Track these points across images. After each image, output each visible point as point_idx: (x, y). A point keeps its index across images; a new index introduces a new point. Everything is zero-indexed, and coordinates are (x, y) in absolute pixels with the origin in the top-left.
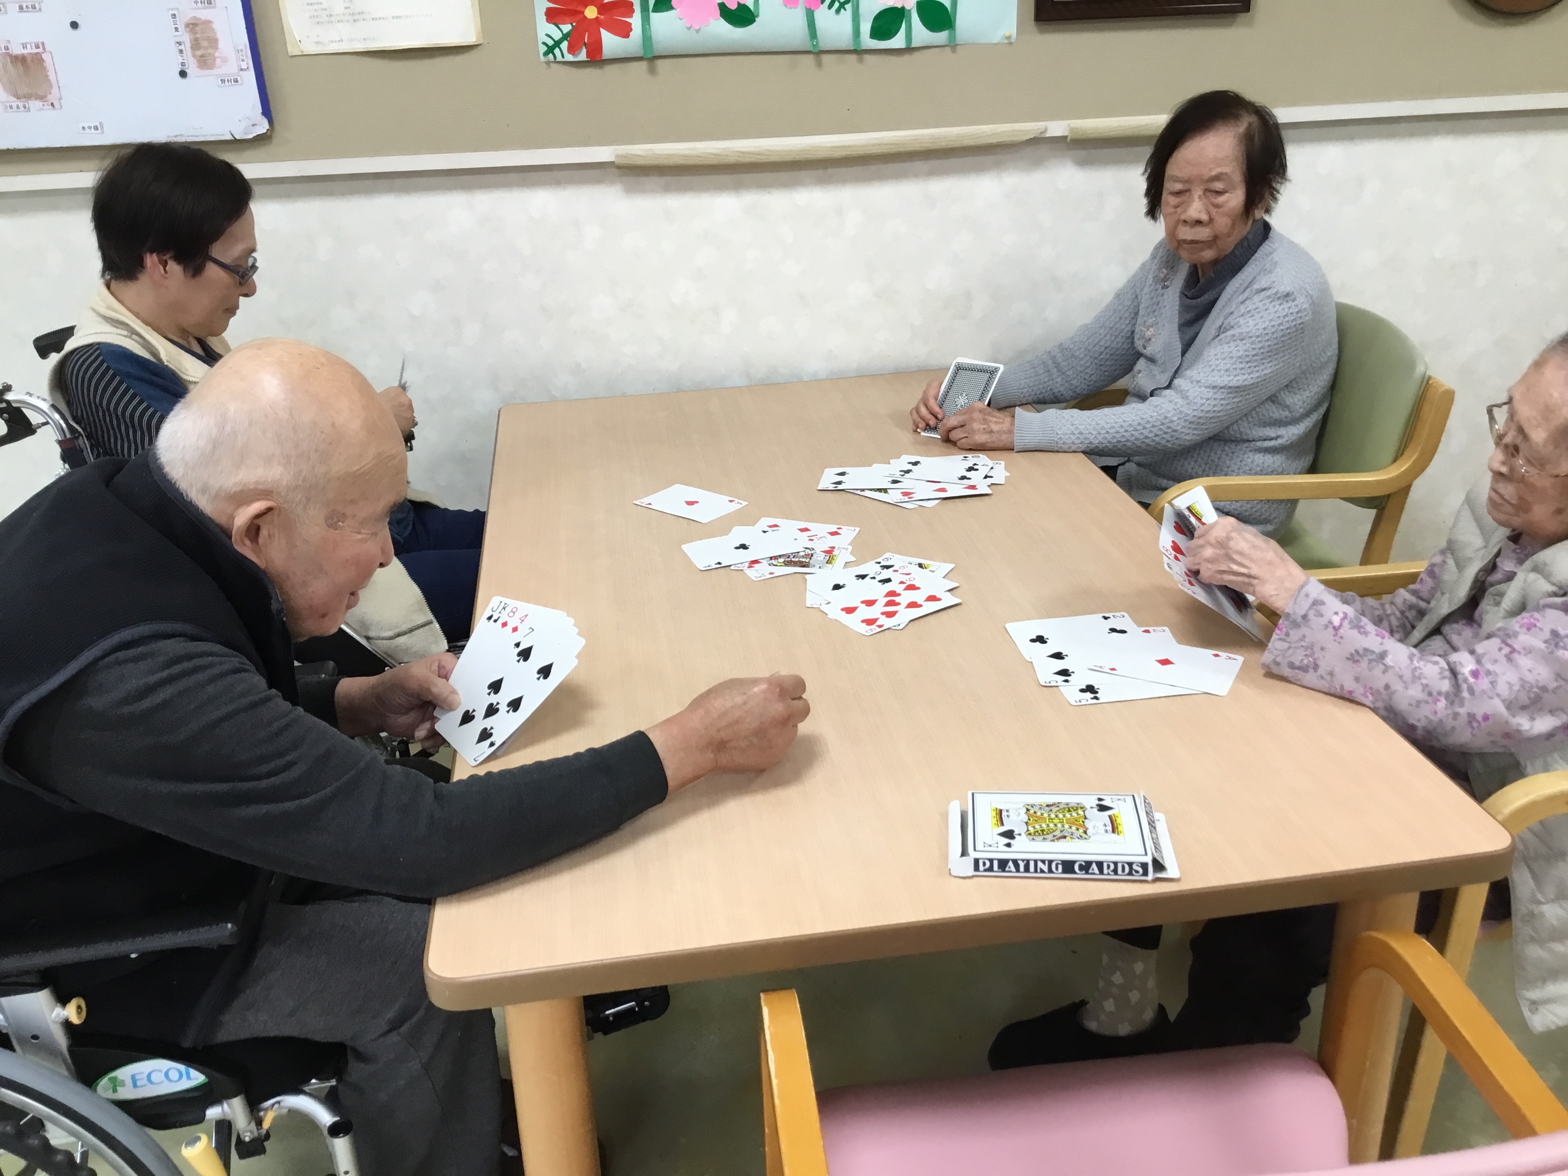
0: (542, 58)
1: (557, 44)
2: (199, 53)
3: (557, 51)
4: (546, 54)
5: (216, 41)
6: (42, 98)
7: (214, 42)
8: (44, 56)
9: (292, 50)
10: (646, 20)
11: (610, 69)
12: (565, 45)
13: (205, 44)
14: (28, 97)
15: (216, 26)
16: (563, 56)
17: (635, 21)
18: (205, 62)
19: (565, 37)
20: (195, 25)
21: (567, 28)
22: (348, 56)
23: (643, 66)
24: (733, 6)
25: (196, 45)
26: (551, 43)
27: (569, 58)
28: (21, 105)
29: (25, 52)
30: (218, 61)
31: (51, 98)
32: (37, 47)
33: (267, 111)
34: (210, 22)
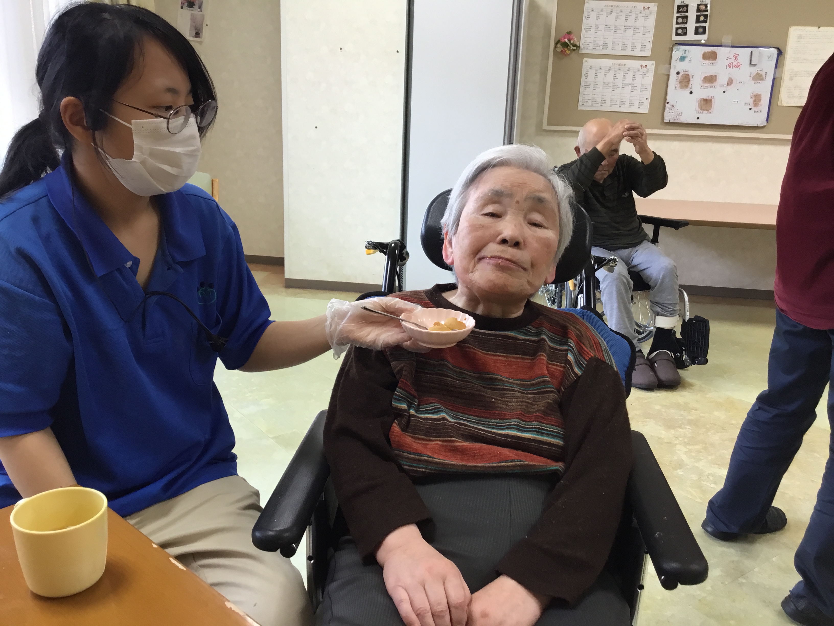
2: (755, 103)
5: (761, 100)
6: (708, 111)
7: (760, 100)
8: (713, 100)
9: (779, 104)
13: (757, 100)
14: (704, 110)
15: (762, 96)
18: (756, 105)
20: (757, 95)
22: (794, 108)
25: (755, 101)
28: (701, 112)
29: (708, 98)
30: (759, 105)
31: (710, 111)
32: (712, 97)
33: (767, 120)
34: (761, 95)
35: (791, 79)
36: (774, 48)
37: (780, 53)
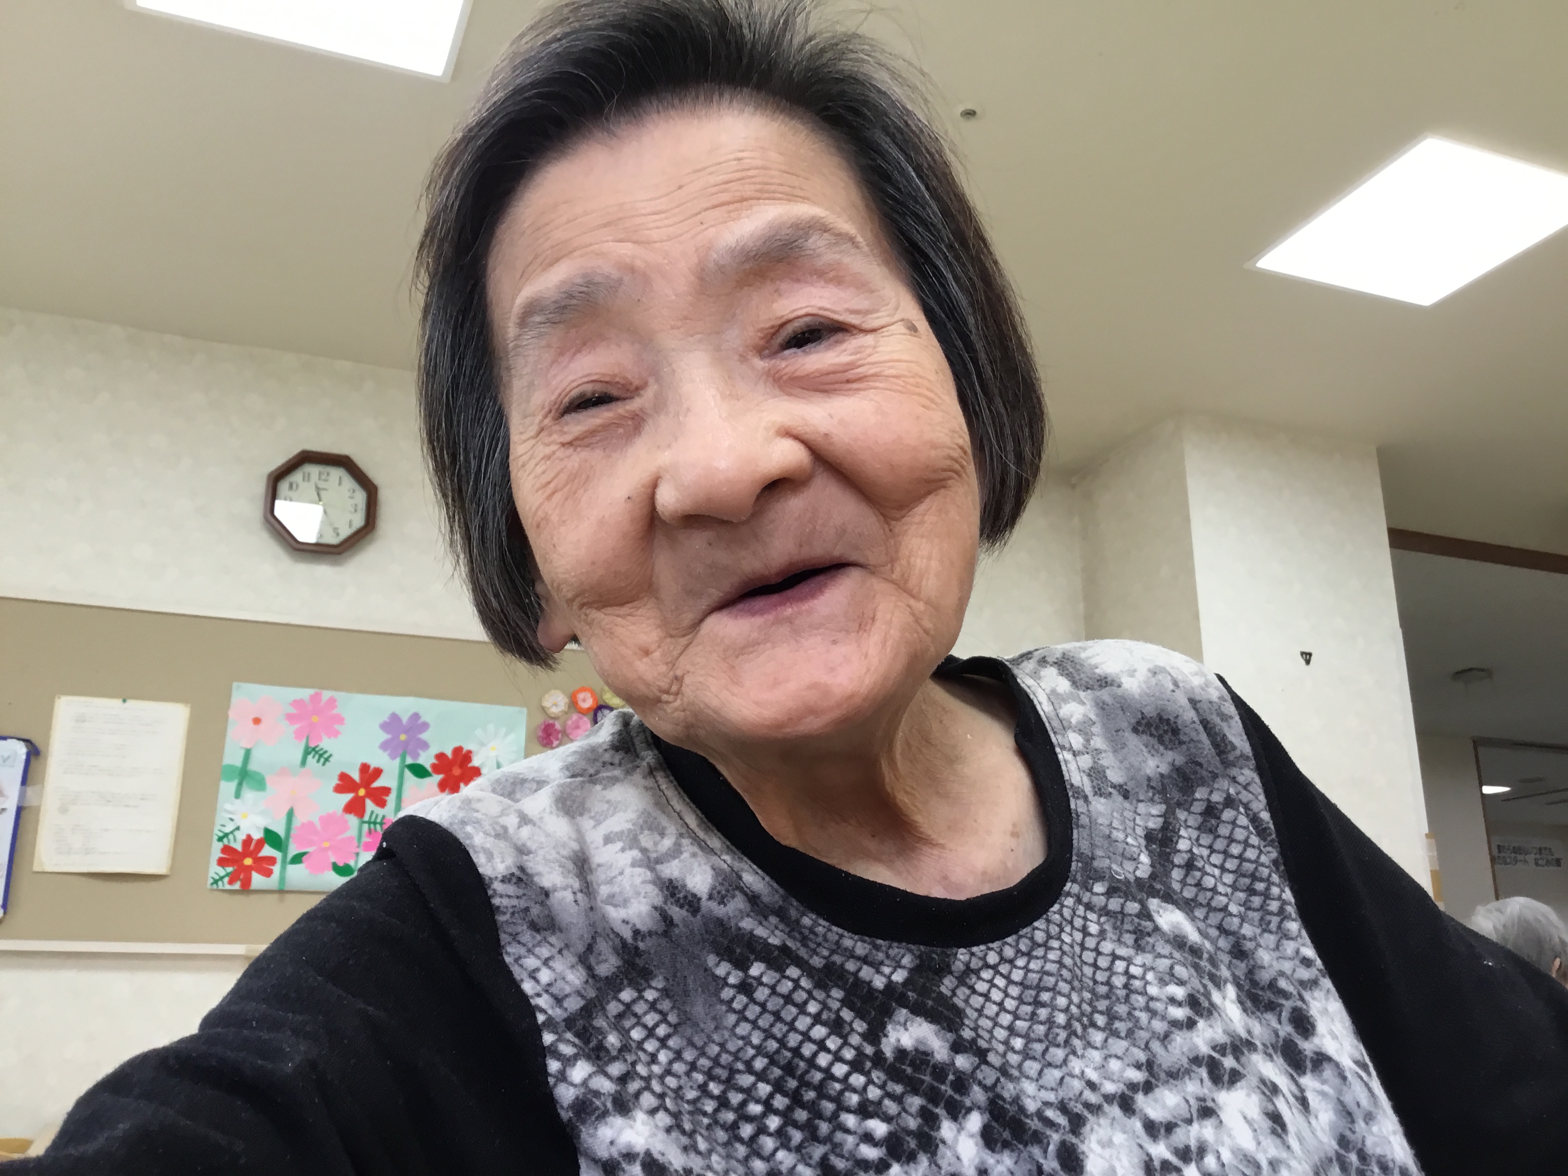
0: (209, 886)
1: (222, 878)
3: (220, 883)
4: (212, 884)
9: (36, 868)
10: (283, 869)
11: (253, 897)
12: (226, 880)
16: (223, 885)
17: (276, 869)
19: (227, 875)
21: (230, 869)
22: (73, 875)
23: (276, 896)
24: (341, 864)
26: (217, 877)
27: (228, 887)
33: (5, 905)
35: (63, 810)
36: (19, 739)
37: (34, 753)
